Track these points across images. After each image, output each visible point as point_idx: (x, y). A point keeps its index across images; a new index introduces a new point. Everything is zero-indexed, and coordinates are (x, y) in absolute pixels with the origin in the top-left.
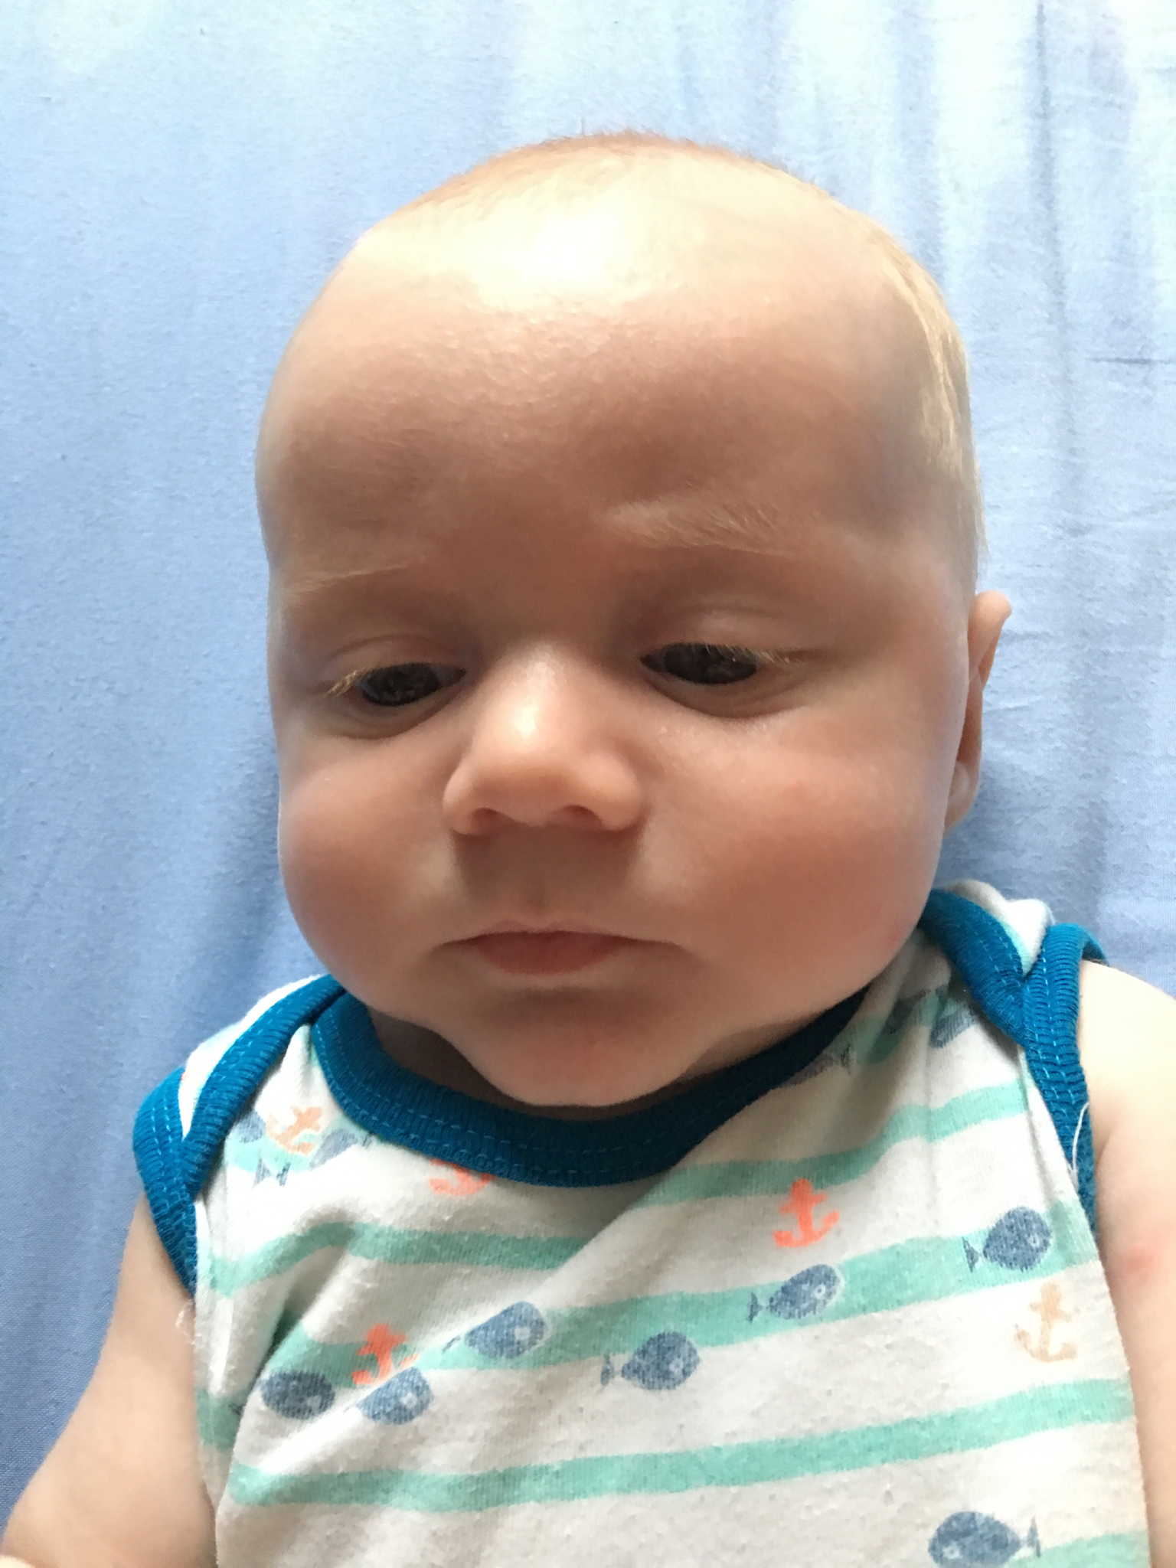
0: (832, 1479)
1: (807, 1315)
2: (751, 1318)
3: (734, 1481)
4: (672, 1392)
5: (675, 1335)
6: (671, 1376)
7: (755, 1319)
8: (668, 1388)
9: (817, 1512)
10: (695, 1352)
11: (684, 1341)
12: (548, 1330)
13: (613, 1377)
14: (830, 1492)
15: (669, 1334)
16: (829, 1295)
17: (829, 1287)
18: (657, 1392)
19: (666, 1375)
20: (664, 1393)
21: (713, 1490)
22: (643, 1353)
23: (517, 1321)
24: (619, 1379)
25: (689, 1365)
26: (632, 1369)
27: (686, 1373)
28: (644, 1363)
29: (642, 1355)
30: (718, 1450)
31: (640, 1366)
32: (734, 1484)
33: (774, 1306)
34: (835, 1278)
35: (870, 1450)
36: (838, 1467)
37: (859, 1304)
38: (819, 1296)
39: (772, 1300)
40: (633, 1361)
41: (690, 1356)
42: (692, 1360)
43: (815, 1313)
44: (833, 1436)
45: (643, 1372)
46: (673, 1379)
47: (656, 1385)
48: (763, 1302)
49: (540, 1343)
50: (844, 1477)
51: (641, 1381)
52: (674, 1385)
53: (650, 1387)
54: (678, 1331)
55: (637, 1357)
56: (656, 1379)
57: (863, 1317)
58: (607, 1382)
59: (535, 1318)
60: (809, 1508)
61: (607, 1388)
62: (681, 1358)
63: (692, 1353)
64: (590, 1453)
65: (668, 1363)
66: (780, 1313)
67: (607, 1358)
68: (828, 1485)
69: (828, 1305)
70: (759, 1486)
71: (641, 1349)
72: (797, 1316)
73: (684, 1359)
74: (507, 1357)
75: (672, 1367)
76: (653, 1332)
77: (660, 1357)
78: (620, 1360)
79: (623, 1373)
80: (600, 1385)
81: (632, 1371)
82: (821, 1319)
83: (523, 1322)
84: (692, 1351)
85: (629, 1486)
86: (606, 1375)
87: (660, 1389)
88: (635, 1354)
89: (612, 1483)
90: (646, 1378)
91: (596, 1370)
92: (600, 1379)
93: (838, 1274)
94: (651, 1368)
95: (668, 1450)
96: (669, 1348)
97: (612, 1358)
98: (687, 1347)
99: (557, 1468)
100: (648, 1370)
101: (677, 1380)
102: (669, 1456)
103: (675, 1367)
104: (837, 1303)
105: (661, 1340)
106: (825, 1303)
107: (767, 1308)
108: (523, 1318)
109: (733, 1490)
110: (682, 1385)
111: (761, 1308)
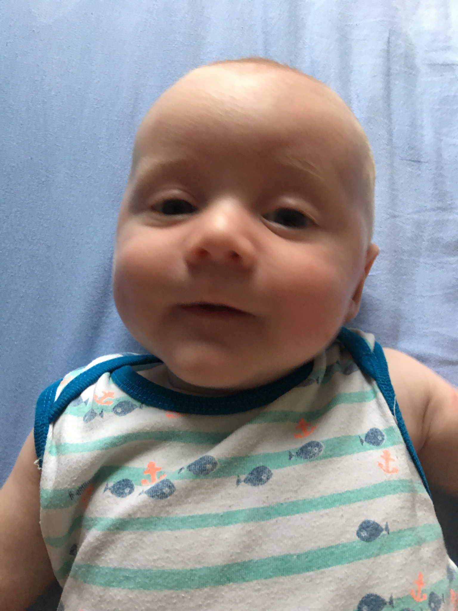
0: (323, 512)
1: (312, 458)
2: (290, 459)
3: (288, 514)
4: (263, 485)
5: (263, 466)
6: (263, 480)
7: (292, 459)
8: (262, 484)
9: (318, 523)
10: (271, 471)
11: (266, 468)
12: (218, 465)
13: (241, 483)
14: (322, 516)
15: (260, 467)
16: (320, 451)
17: (319, 449)
18: (257, 486)
19: (261, 480)
20: (260, 486)
21: (280, 518)
22: (252, 474)
23: (207, 462)
24: (243, 483)
25: (269, 476)
26: (247, 479)
27: (268, 479)
28: (252, 477)
29: (251, 475)
30: (282, 504)
31: (250, 478)
32: (288, 515)
33: (298, 454)
34: (321, 446)
35: (335, 501)
36: (325, 508)
37: (329, 454)
38: (315, 451)
39: (297, 453)
40: (248, 477)
41: (269, 473)
42: (270, 474)
43: (315, 457)
44: (321, 498)
45: (252, 480)
46: (263, 481)
47: (257, 484)
48: (293, 454)
49: (215, 470)
50: (327, 511)
51: (251, 483)
52: (264, 483)
53: (255, 485)
54: (264, 465)
55: (249, 475)
56: (257, 482)
57: (330, 459)
58: (239, 485)
59: (213, 461)
60: (315, 522)
61: (239, 486)
62: (266, 474)
63: (270, 472)
64: (234, 509)
65: (261, 476)
66: (301, 457)
67: (239, 476)
68: (321, 514)
69: (319, 455)
70: (297, 515)
71: (251, 472)
72: (308, 458)
73: (267, 474)
74: (203, 475)
75: (263, 477)
76: (254, 467)
77: (258, 473)
78: (243, 477)
79: (244, 481)
80: (236, 486)
81: (247, 481)
82: (317, 459)
83: (209, 463)
84: (270, 471)
85: (248, 519)
86: (238, 482)
87: (258, 485)
88: (248, 474)
89: (242, 519)
90: (253, 482)
91: (235, 480)
92: (236, 483)
93: (322, 444)
94: (255, 478)
95: (262, 506)
96: (261, 471)
97: (240, 476)
98: (267, 470)
99: (222, 514)
100: (254, 479)
101: (265, 481)
102: (263, 508)
103: (264, 477)
104: (322, 454)
105: (258, 469)
106: (318, 454)
107: (296, 456)
108: (209, 461)
109: (288, 517)
110: (267, 483)
111: (293, 455)
